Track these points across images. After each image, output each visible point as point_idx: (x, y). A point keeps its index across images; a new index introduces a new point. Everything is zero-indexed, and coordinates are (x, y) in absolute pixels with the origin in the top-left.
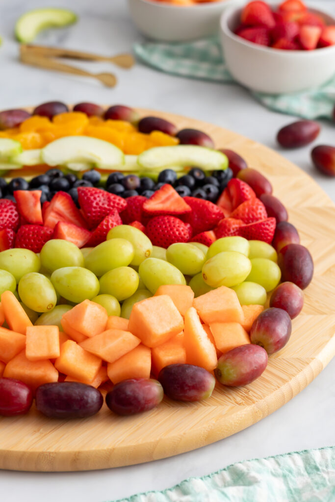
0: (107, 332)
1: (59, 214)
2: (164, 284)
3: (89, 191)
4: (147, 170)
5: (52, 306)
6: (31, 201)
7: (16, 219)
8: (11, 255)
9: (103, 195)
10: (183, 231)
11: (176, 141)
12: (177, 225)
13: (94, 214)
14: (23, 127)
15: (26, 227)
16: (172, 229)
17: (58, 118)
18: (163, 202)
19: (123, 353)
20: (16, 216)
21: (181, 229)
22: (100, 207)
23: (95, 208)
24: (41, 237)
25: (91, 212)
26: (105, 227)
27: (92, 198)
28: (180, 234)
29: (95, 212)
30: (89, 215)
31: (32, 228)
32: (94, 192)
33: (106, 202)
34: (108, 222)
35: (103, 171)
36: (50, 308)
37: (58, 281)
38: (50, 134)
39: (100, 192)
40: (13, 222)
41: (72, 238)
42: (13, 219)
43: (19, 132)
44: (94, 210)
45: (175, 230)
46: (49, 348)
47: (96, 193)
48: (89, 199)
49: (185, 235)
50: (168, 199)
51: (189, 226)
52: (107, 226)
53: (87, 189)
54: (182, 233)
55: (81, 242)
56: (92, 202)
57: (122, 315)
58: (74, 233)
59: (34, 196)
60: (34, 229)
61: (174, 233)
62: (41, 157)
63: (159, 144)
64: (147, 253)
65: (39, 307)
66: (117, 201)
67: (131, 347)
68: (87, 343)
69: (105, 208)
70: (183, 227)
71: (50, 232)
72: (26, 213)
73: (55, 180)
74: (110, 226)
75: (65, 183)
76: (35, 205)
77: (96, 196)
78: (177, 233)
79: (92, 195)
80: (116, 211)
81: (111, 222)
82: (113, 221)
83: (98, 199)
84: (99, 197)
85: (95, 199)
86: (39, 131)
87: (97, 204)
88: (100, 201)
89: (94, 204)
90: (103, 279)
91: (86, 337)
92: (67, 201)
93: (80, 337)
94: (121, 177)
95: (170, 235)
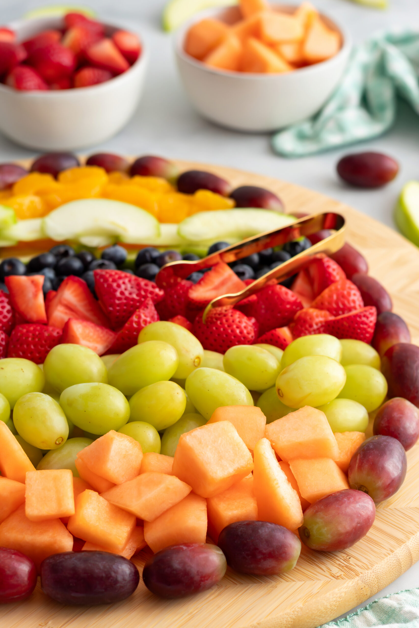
0: (143, 476)
1: (69, 308)
2: (222, 405)
3: (111, 275)
4: (192, 244)
5: (63, 440)
6: (30, 291)
7: (9, 316)
8: (2, 369)
9: (130, 281)
10: (245, 327)
11: (230, 202)
12: (238, 320)
13: (118, 308)
14: (16, 188)
15: (24, 328)
16: (230, 326)
17: (64, 176)
18: (216, 288)
19: (166, 506)
20: (8, 312)
21: (243, 325)
22: (126, 298)
23: (119, 299)
24: (45, 341)
25: (114, 305)
26: (135, 325)
27: (115, 285)
28: (241, 332)
29: (118, 305)
30: (111, 309)
31: (32, 328)
32: (117, 277)
33: (135, 291)
34: (139, 317)
35: (130, 247)
36: (60, 444)
37: (70, 404)
38: (55, 198)
39: (126, 277)
40: (5, 320)
41: (89, 341)
42: (5, 317)
43: (12, 195)
44: (117, 302)
45: (235, 326)
46: (59, 501)
47: (120, 278)
48: (110, 286)
49: (248, 333)
50: (223, 283)
51: (253, 320)
52: (138, 323)
53: (107, 273)
54: (245, 331)
55: (101, 348)
56: (115, 291)
57: (162, 452)
58: (91, 334)
59: (34, 283)
60: (35, 330)
61: (233, 331)
62: (42, 229)
63: (206, 208)
64: (196, 360)
65: (43, 442)
66: (150, 289)
67: (178, 498)
68: (115, 492)
69: (133, 299)
70: (246, 323)
71: (58, 333)
72: (23, 307)
73: (63, 261)
74: (143, 325)
75: (77, 264)
76: (35, 296)
77: (121, 282)
78: (238, 331)
79: (114, 281)
80: (150, 302)
81: (143, 317)
82: (146, 316)
83: (123, 287)
84: (124, 283)
85: (119, 286)
86: (39, 193)
87: (122, 293)
88: (126, 289)
89: (118, 294)
90: (134, 399)
91: (113, 485)
92: (80, 290)
93: (102, 485)
94: (156, 254)
95: (228, 335)
